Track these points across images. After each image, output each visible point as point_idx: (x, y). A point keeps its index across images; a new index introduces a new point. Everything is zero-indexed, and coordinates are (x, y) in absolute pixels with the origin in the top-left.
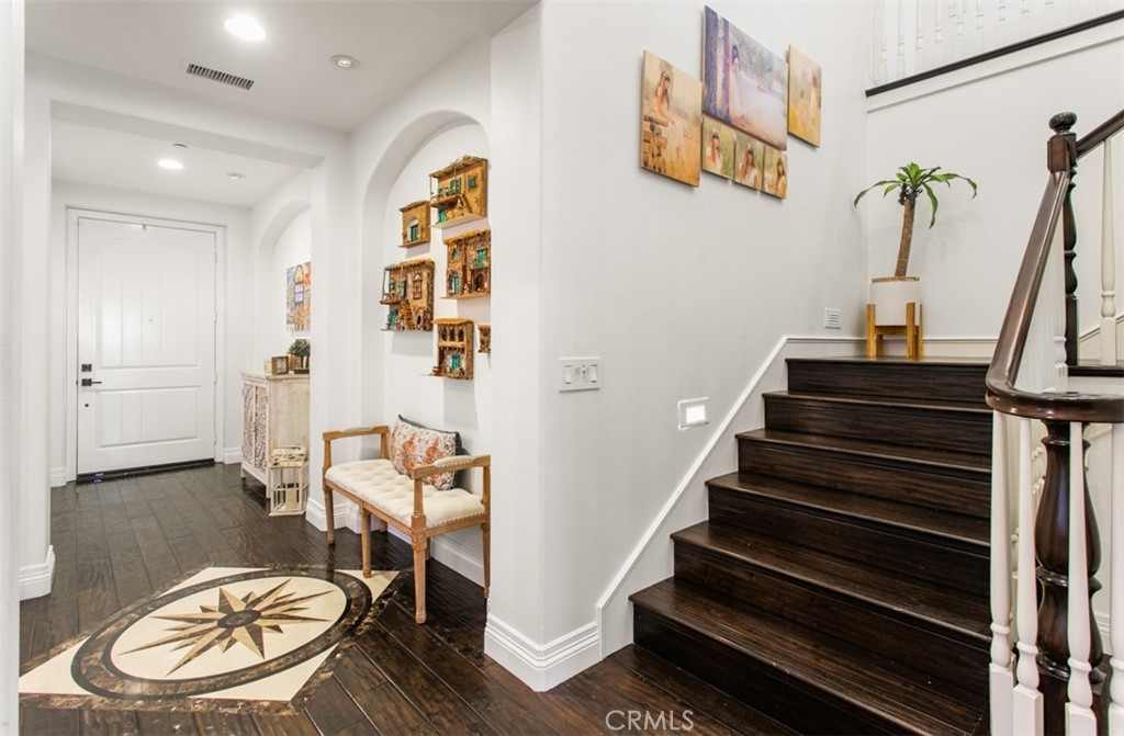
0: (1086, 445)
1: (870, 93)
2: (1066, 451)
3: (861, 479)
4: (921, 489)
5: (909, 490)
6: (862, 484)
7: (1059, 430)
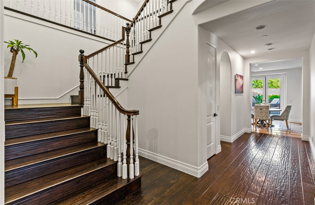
0: (133, 119)
1: (6, 8)
2: (130, 120)
3: (56, 145)
4: (74, 141)
5: (71, 142)
6: (57, 146)
7: (129, 117)
